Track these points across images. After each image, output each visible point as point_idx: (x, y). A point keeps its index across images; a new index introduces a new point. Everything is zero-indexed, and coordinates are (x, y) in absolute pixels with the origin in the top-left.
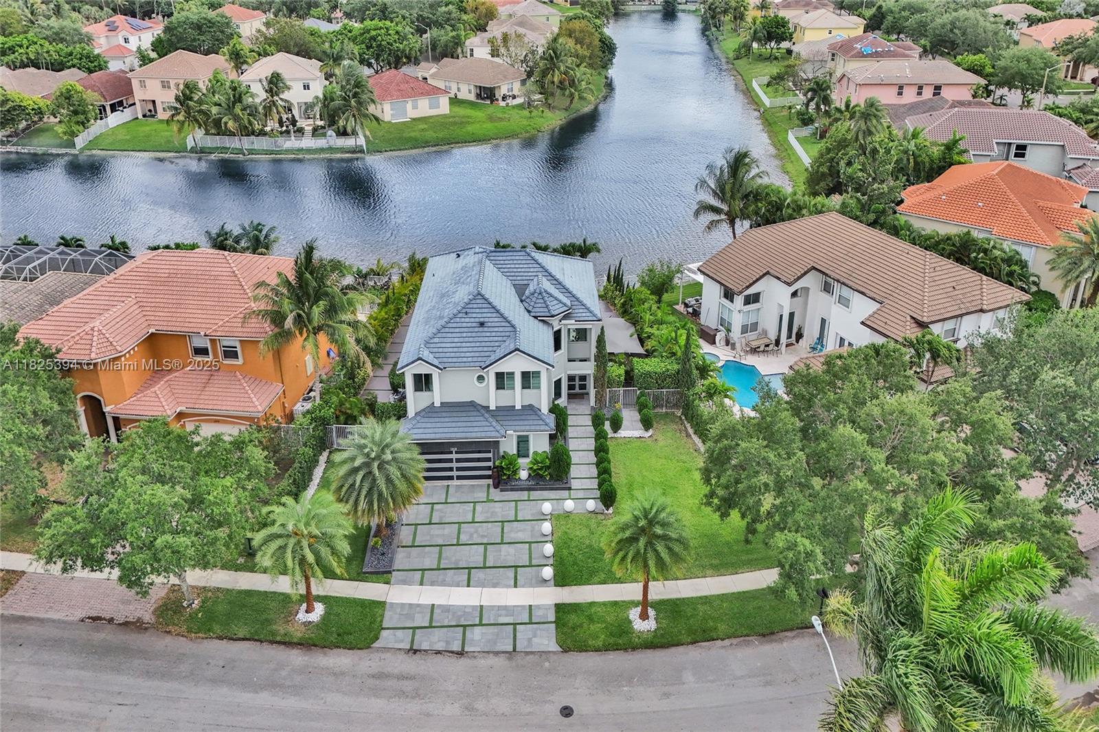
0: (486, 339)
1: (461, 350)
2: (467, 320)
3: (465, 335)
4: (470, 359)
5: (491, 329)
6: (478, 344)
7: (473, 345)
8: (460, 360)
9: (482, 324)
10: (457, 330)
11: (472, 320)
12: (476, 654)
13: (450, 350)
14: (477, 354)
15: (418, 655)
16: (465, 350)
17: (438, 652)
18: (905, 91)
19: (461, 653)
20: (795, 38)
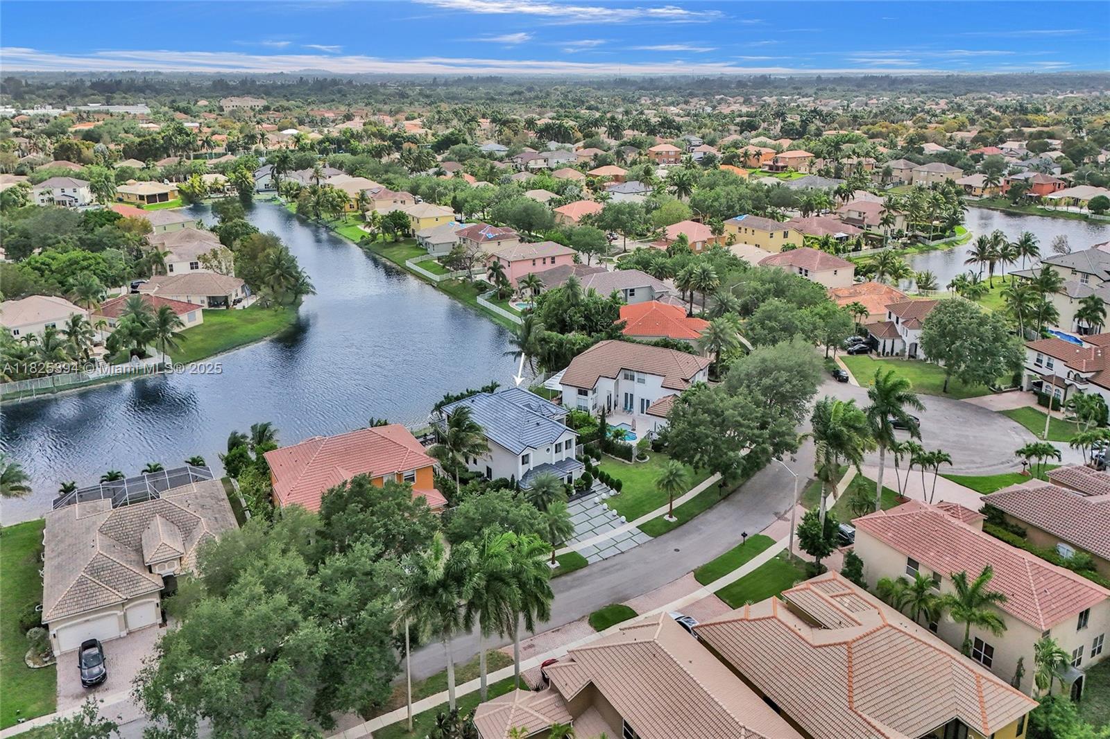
0: (544, 430)
1: (537, 438)
2: (530, 424)
3: (534, 431)
4: (544, 441)
5: (543, 425)
7: (541, 434)
8: (541, 443)
9: (538, 424)
10: (529, 430)
11: (532, 423)
12: (628, 550)
13: (533, 440)
14: (546, 438)
15: (609, 559)
16: (539, 437)
17: (614, 556)
18: (536, 262)
19: (622, 553)
20: (413, 225)
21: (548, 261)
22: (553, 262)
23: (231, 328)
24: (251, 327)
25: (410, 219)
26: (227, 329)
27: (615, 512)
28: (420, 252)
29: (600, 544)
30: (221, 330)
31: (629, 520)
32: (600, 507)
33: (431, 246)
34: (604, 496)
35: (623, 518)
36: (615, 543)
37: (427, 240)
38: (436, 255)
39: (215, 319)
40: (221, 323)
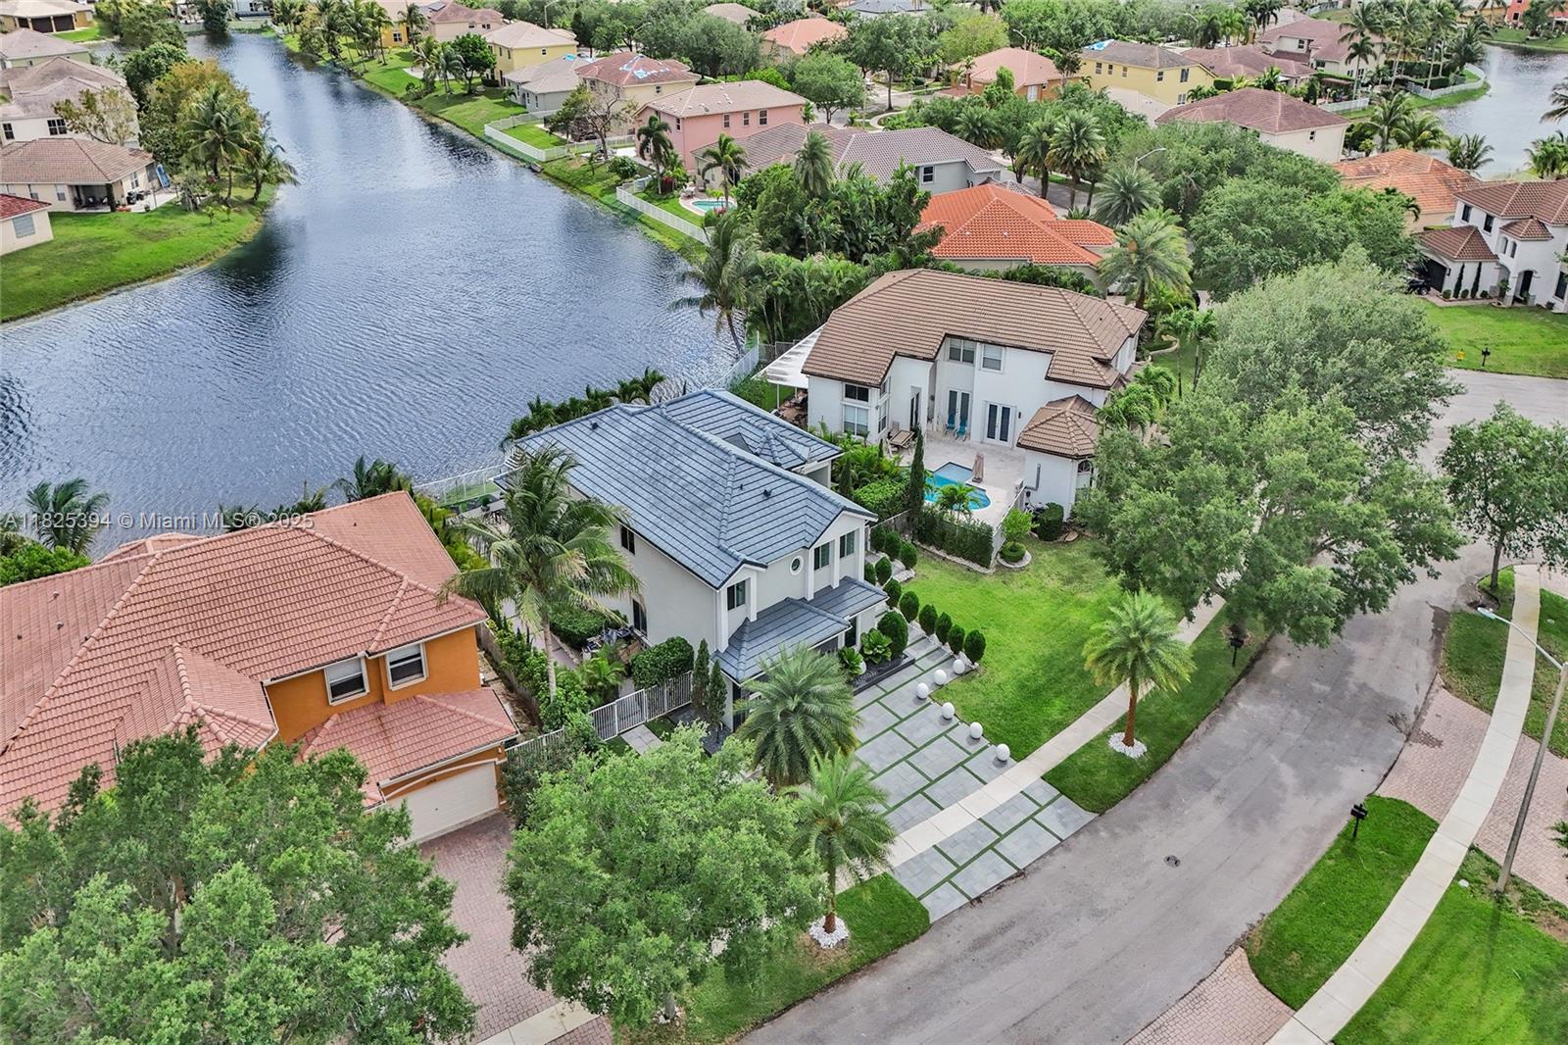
0: (785, 511)
1: (767, 535)
2: (747, 496)
3: (758, 515)
4: (785, 543)
5: (782, 497)
6: (780, 521)
7: (776, 523)
8: (775, 547)
9: (767, 494)
10: (746, 512)
11: (753, 493)
12: (1035, 865)
13: (757, 539)
14: (789, 533)
15: (986, 902)
16: (772, 533)
17: (1000, 887)
18: (732, 120)
19: (1021, 874)
20: (501, 62)
21: (754, 119)
22: (763, 122)
23: (107, 250)
24: (150, 247)
25: (495, 51)
26: (99, 251)
27: (977, 728)
28: (512, 110)
29: (953, 841)
30: (87, 254)
31: (1020, 753)
32: (934, 711)
33: (532, 98)
34: (941, 675)
35: (1003, 749)
36: (992, 837)
37: (524, 87)
38: (541, 114)
39: (81, 231)
40: (91, 240)
